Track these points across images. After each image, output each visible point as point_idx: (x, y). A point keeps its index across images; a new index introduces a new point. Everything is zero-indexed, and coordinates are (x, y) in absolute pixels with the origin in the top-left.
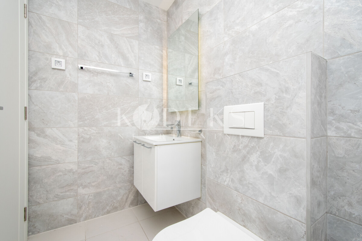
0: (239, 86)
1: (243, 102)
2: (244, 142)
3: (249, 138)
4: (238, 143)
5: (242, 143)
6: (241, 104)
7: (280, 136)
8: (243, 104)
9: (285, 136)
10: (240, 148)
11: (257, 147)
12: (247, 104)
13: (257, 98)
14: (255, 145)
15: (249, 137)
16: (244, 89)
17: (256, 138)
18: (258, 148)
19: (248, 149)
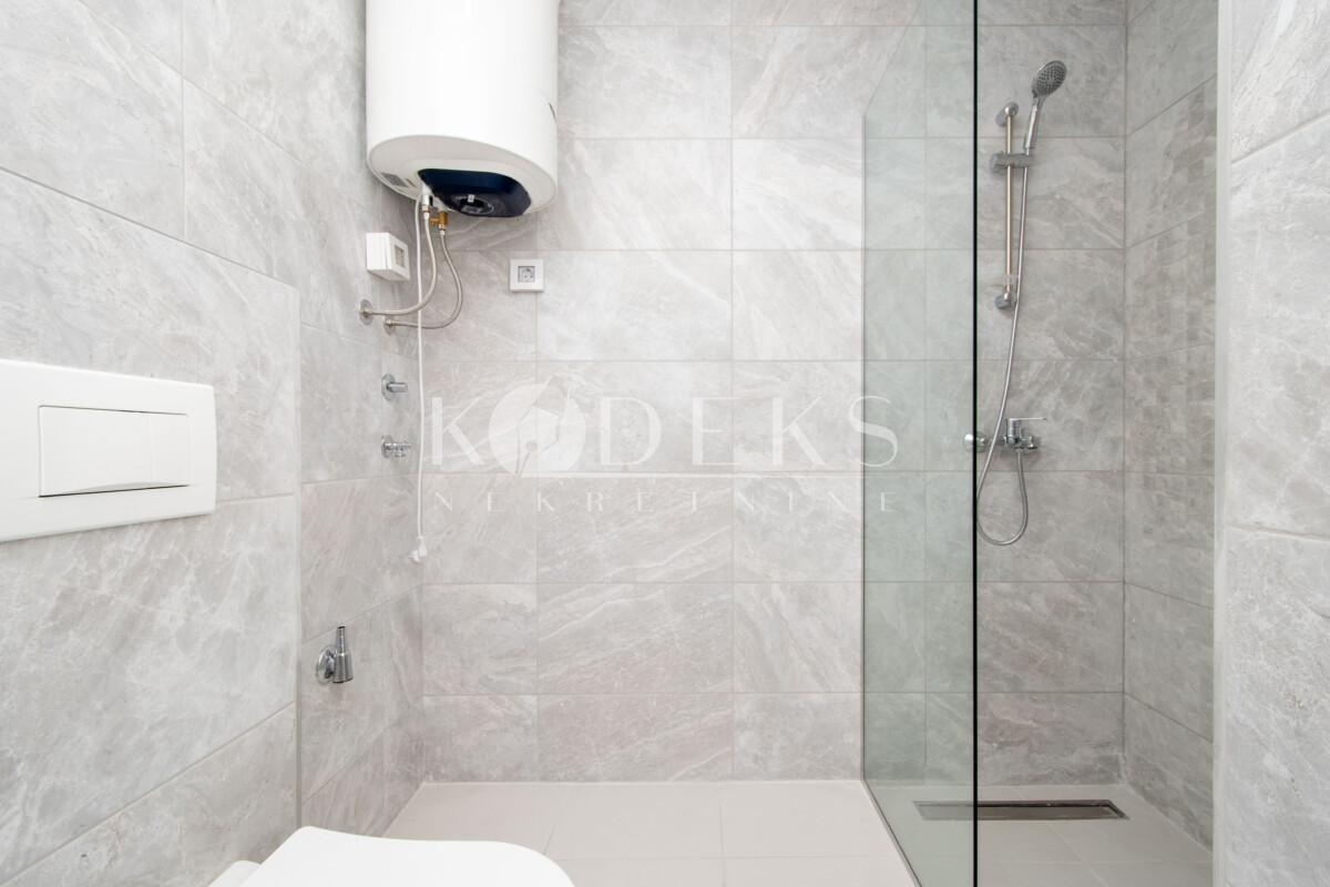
0: (97, 276)
1: (116, 362)
2: (127, 553)
3: (152, 529)
4: (94, 571)
5: (113, 564)
6: (106, 367)
7: (248, 498)
8: (120, 370)
9: (261, 497)
10: (104, 590)
11: (185, 559)
12: (142, 374)
13: (183, 364)
14: (177, 549)
15: (150, 523)
16: (125, 302)
17: (180, 523)
18: (187, 563)
19: (146, 579)
